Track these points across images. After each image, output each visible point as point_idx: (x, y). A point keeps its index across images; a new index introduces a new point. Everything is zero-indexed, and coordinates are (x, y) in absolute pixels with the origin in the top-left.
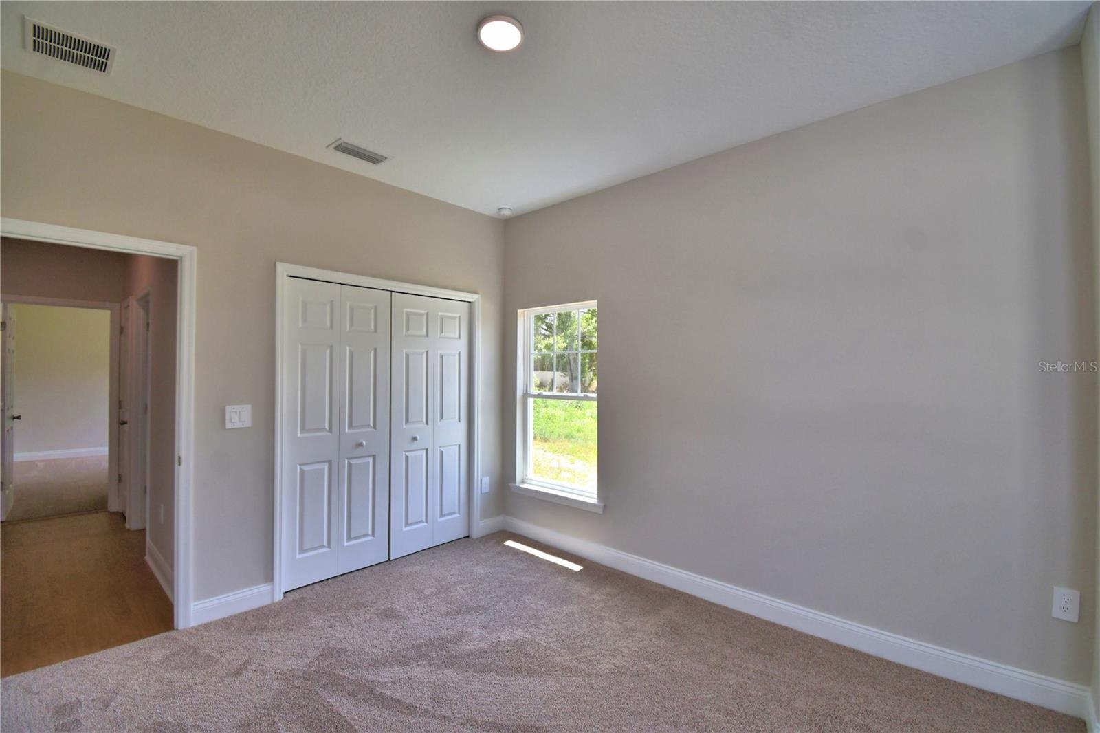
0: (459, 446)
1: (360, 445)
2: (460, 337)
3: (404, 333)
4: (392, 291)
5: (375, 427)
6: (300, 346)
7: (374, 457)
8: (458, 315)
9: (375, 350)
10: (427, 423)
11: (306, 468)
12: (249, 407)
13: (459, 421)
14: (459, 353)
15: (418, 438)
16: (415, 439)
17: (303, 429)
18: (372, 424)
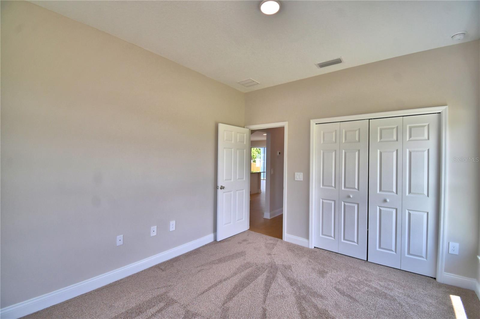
0: (428, 213)
1: (349, 197)
2: (428, 139)
3: (379, 140)
4: (369, 119)
5: (358, 189)
6: (322, 151)
7: (358, 204)
8: (427, 124)
9: (359, 151)
10: (397, 193)
11: (325, 201)
12: (302, 173)
13: (428, 196)
14: (428, 150)
15: (388, 200)
16: (385, 201)
17: (323, 185)
18: (356, 187)
